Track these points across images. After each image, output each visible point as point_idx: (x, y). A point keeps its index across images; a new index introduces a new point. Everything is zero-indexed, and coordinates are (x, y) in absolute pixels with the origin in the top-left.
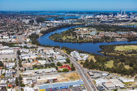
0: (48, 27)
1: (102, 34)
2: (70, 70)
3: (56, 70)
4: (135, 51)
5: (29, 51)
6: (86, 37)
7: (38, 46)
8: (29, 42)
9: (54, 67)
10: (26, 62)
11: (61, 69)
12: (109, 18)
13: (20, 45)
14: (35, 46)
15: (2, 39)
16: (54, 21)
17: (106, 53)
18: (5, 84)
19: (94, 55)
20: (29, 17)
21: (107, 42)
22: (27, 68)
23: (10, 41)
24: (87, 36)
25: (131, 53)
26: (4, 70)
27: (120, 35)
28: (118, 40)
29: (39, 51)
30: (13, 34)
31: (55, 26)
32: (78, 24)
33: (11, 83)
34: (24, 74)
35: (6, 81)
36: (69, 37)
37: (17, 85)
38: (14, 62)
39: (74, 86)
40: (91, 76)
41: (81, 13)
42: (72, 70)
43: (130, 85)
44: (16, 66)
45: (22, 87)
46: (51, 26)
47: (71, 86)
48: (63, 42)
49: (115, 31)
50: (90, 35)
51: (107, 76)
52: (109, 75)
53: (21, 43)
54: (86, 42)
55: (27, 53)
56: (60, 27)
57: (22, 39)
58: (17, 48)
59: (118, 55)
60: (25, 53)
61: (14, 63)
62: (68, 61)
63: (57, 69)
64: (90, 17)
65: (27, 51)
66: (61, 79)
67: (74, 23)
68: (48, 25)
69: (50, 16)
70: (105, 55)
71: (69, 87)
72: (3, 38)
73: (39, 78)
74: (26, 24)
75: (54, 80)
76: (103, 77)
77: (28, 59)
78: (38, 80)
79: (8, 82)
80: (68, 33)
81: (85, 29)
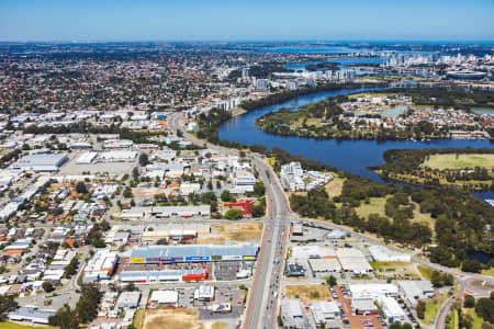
0: (273, 89)
1: (425, 113)
2: (247, 216)
3: (208, 212)
4: (485, 171)
5: (178, 154)
6: (363, 123)
7: (208, 144)
8: (192, 132)
9: (209, 203)
10: (149, 186)
11: (224, 211)
12: (482, 67)
13: (162, 139)
14: (201, 142)
15: (129, 120)
16: (300, 72)
17: (390, 176)
18: (60, 237)
19: (347, 175)
20: (240, 59)
21: (418, 139)
22: (137, 202)
23: (145, 128)
24: (367, 120)
25: (466, 178)
26: (80, 202)
27: (476, 119)
28: (457, 135)
29: (201, 159)
30: (161, 109)
31: (293, 86)
32: (366, 84)
33: (77, 236)
34: (123, 215)
35: (69, 230)
36: (310, 123)
37: (87, 243)
38: (118, 182)
39: (224, 258)
40: (295, 234)
41: (405, 48)
42: (254, 216)
43: (388, 270)
44: (117, 193)
45: (94, 249)
46: (281, 87)
47: (217, 258)
48: (287, 135)
49: (467, 108)
50: (379, 117)
51: (342, 238)
52: (349, 236)
53: (166, 135)
54: (355, 139)
55: (167, 162)
56: (308, 91)
57: (180, 122)
58: (152, 145)
59: (421, 180)
60: (163, 161)
61: (115, 187)
62: (260, 190)
63: (214, 209)
64: (420, 60)
65: (173, 154)
66: (206, 237)
67: (357, 81)
68: (275, 84)
69: (301, 58)
70: (386, 179)
71: (210, 259)
72: (133, 118)
73: (151, 230)
74: (218, 81)
75: (186, 239)
76: (327, 242)
77: (158, 178)
78: (147, 233)
79: (73, 232)
80: (316, 111)
81: (377, 99)
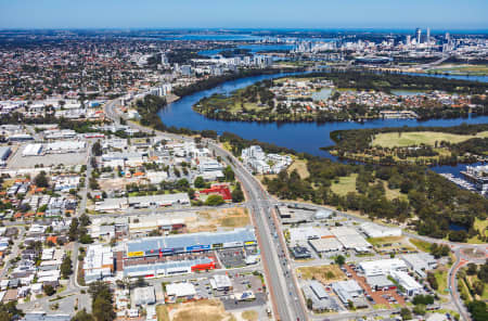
0: (198, 75)
1: (349, 96)
2: (227, 201)
3: (187, 199)
4: (429, 148)
5: (129, 143)
6: (298, 106)
7: (156, 132)
8: (134, 120)
9: (186, 191)
10: (113, 176)
11: (204, 198)
12: (382, 52)
13: (106, 127)
14: (148, 130)
15: (62, 109)
16: (218, 58)
17: (345, 154)
18: (39, 235)
19: (308, 159)
20: (151, 46)
21: (356, 120)
22: (108, 193)
23: (83, 117)
24: (302, 104)
25: (415, 154)
26: (46, 197)
27: (399, 100)
28: (389, 115)
29: (155, 147)
30: (93, 97)
31: (217, 72)
32: (284, 69)
33: (58, 234)
34: (98, 208)
35: (45, 227)
36: (249, 107)
37: (72, 239)
38: (79, 174)
39: (226, 245)
40: (283, 217)
41: (304, 35)
42: (235, 201)
43: (386, 245)
44: (82, 185)
45: (84, 246)
46: (206, 73)
47: (218, 246)
48: (229, 120)
49: (387, 90)
50: (311, 100)
51: (330, 217)
52: (335, 215)
53: (108, 123)
54: (296, 122)
55: (120, 150)
56: (233, 77)
57: (117, 110)
58: (98, 134)
59: (377, 158)
60: (116, 150)
61: (78, 179)
62: (229, 175)
63: (192, 196)
64: (325, 46)
65: (124, 142)
66: (197, 224)
67: (275, 66)
68: (199, 70)
69: (212, 45)
70: (341, 159)
71: (212, 248)
72: (65, 106)
73: (136, 221)
74: (138, 68)
75: (177, 228)
76: (316, 222)
77: (120, 167)
78: (132, 225)
79: (51, 229)
80: (249, 95)
81: (302, 83)
